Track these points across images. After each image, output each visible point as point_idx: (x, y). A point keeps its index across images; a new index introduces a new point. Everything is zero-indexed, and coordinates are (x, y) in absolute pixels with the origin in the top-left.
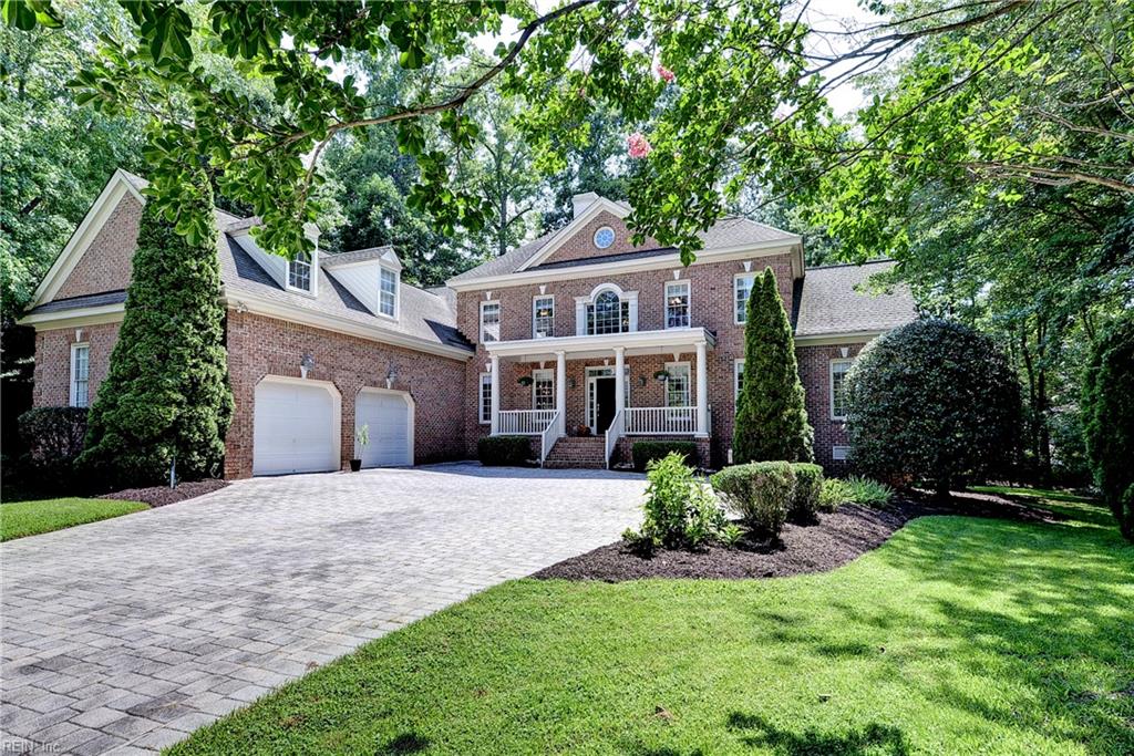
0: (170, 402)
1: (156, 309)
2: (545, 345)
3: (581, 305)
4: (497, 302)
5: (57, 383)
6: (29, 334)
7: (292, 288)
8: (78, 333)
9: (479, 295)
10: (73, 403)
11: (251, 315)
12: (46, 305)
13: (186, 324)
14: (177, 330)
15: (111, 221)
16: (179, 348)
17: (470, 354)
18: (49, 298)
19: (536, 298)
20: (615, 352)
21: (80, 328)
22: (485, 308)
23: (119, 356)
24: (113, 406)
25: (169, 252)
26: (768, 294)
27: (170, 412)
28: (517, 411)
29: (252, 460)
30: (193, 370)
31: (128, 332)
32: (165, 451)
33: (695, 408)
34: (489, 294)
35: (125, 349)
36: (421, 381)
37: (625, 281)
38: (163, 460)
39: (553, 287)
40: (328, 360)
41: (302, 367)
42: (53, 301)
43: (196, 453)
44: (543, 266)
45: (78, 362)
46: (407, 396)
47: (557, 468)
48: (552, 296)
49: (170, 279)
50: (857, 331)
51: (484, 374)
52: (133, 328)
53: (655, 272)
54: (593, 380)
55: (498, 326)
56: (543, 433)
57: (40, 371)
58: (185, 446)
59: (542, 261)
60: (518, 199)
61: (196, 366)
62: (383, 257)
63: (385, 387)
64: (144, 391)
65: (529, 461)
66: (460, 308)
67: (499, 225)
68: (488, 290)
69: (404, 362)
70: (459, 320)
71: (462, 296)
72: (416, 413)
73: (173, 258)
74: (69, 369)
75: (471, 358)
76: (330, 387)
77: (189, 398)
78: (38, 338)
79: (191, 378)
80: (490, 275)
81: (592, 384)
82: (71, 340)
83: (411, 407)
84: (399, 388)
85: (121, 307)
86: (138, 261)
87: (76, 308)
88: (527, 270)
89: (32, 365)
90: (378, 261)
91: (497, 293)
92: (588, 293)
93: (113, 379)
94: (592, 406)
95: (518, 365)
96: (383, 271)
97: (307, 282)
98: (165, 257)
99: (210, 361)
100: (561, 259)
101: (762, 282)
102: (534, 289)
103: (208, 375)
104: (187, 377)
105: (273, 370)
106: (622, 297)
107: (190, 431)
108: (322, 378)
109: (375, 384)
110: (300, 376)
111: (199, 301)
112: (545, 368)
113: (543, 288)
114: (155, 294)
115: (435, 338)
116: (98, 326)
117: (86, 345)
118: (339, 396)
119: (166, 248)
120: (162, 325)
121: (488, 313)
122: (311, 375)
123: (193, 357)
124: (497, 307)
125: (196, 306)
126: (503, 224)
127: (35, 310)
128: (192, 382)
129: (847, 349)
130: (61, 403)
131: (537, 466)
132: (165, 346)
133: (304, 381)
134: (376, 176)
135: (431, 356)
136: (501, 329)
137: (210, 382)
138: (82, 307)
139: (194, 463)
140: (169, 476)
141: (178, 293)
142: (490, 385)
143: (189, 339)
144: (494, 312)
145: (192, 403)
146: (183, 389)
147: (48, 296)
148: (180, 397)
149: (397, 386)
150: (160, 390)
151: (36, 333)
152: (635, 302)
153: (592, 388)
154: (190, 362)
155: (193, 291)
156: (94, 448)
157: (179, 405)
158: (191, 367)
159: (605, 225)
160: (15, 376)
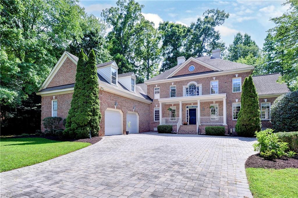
0: (89, 115)
1: (83, 89)
2: (174, 99)
3: (184, 88)
4: (159, 87)
5: (48, 111)
6: (40, 97)
7: (113, 84)
8: (54, 97)
9: (154, 86)
10: (52, 116)
11: (104, 91)
12: (44, 89)
13: (91, 94)
14: (89, 95)
15: (62, 66)
16: (90, 100)
17: (151, 102)
18: (45, 88)
19: (171, 86)
20: (197, 101)
21: (54, 95)
22: (155, 89)
23: (74, 102)
24: (74, 116)
25: (86, 73)
26: (250, 83)
27: (89, 118)
28: (165, 118)
29: (104, 131)
30: (94, 106)
31: (75, 96)
32: (88, 129)
33: (222, 117)
34: (156, 85)
35: (75, 100)
36: (140, 110)
37: (198, 81)
38: (88, 131)
39: (175, 83)
40: (120, 104)
41: (115, 106)
42: (46, 88)
43: (95, 129)
44: (173, 77)
45: (54, 105)
46: (137, 114)
47: (182, 134)
48: (175, 86)
49: (86, 81)
50: (270, 94)
51: (155, 108)
52: (77, 95)
53: (207, 78)
54: (188, 109)
55: (159, 94)
56: (177, 124)
57: (43, 107)
58: (92, 127)
59: (173, 76)
60: (153, 60)
61: (94, 105)
62: (132, 75)
63: (133, 111)
64: (82, 112)
65: (172, 132)
66: (148, 89)
67: (147, 67)
68: (156, 84)
69: (137, 104)
70: (148, 93)
71: (149, 86)
72: (139, 119)
73: (87, 75)
74: (51, 107)
75: (152, 103)
76: (120, 111)
77: (93, 114)
78: (42, 98)
79: (93, 108)
80: (157, 80)
81: (187, 111)
82: (52, 99)
83: (138, 117)
84: (136, 112)
85: (73, 89)
86: (78, 76)
87: (54, 90)
88: (168, 78)
89: (40, 106)
90: (131, 76)
91: (159, 85)
92: (187, 85)
93: (73, 109)
94: (187, 116)
95: (166, 105)
96: (132, 79)
97: (115, 82)
98: (85, 75)
99: (97, 104)
100: (178, 75)
101: (248, 80)
102: (170, 84)
103: (97, 108)
104: (92, 108)
105: (109, 107)
106: (197, 85)
107: (94, 123)
108: (119, 109)
109: (130, 110)
110: (115, 108)
111: (94, 87)
112: (174, 106)
113: (173, 83)
114: (83, 85)
115: (143, 98)
116: (60, 95)
117: (56, 100)
118: (123, 113)
119: (85, 72)
120: (85, 94)
121: (156, 91)
122: (117, 108)
123: (93, 103)
124: (159, 89)
125: (93, 88)
126: (148, 67)
127: (41, 91)
128: (93, 110)
129: (266, 99)
130: (49, 116)
131: (176, 133)
132: (86, 100)
133: (115, 110)
134: (119, 54)
135: (143, 103)
136: (160, 95)
137: (97, 110)
138: (56, 89)
139: (94, 132)
140: (89, 135)
141: (89, 85)
142: (159, 111)
143: (92, 98)
144: (158, 90)
145: (93, 115)
146: (91, 111)
147: (45, 87)
148: (91, 114)
149: (135, 111)
150: (86, 112)
151: (41, 97)
152: (201, 87)
153: (187, 112)
154: (93, 104)
155: (92, 84)
156: (69, 128)
157: (91, 116)
158: (93, 105)
159: (192, 65)
160: (36, 109)
